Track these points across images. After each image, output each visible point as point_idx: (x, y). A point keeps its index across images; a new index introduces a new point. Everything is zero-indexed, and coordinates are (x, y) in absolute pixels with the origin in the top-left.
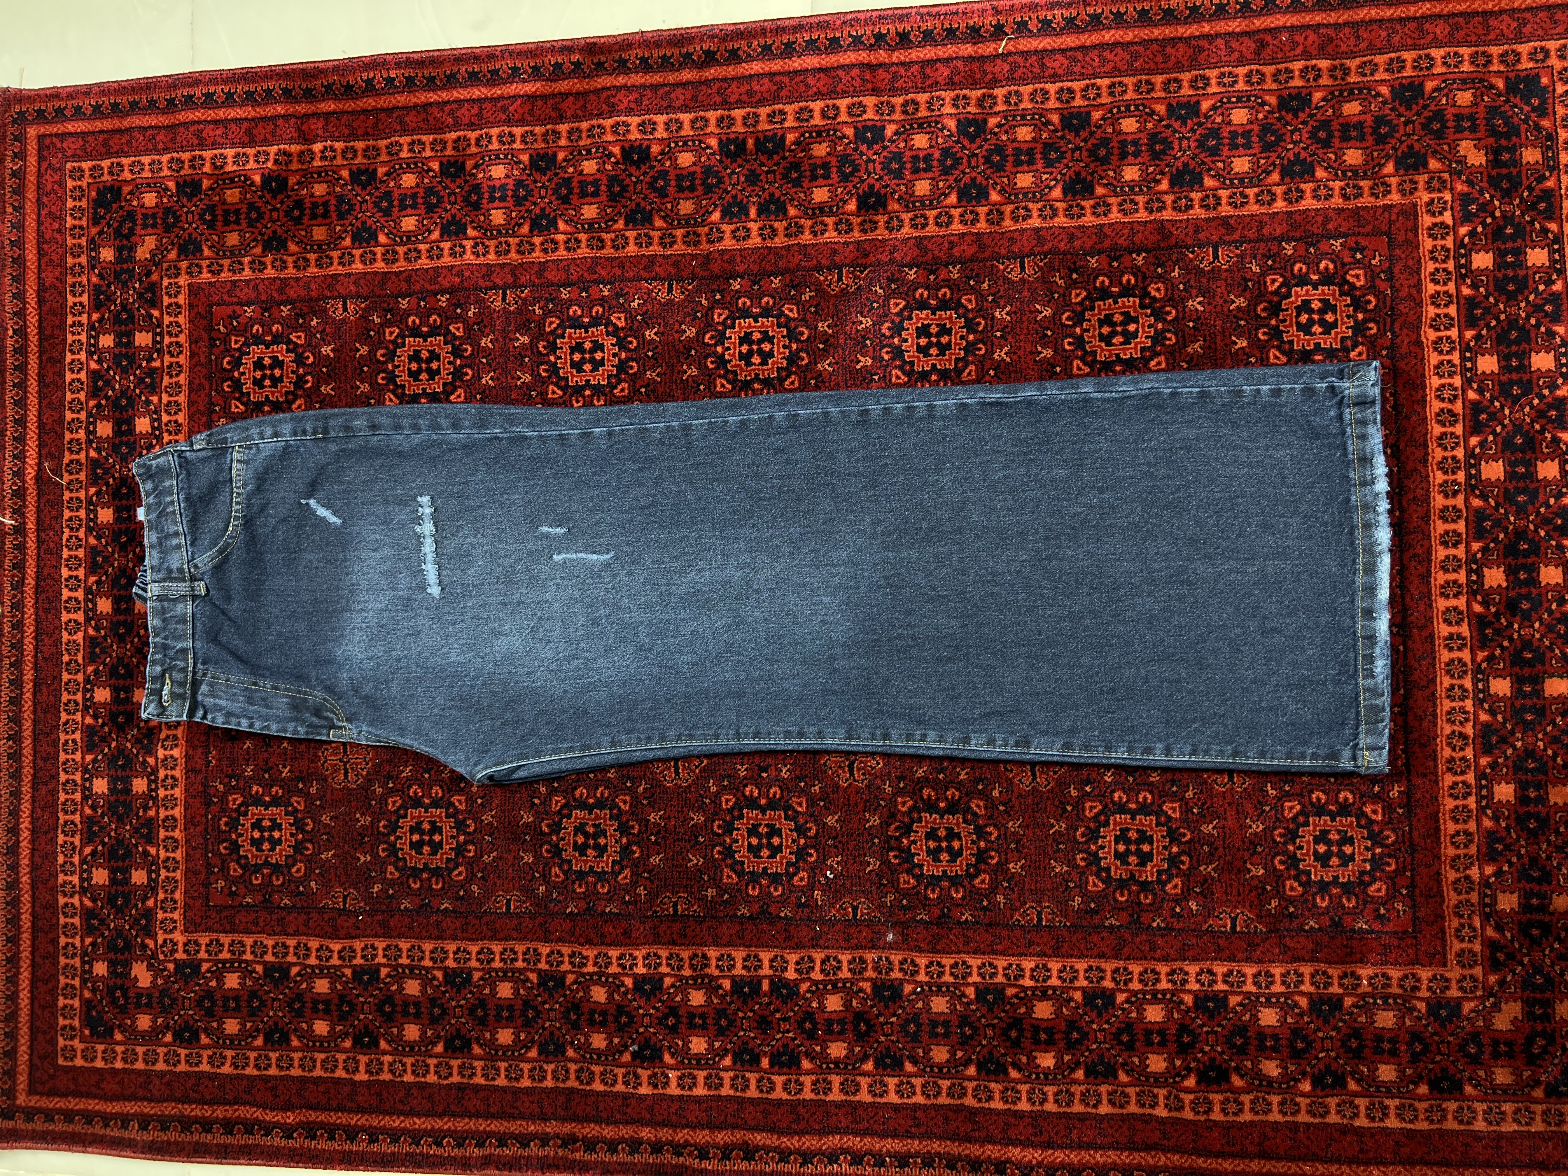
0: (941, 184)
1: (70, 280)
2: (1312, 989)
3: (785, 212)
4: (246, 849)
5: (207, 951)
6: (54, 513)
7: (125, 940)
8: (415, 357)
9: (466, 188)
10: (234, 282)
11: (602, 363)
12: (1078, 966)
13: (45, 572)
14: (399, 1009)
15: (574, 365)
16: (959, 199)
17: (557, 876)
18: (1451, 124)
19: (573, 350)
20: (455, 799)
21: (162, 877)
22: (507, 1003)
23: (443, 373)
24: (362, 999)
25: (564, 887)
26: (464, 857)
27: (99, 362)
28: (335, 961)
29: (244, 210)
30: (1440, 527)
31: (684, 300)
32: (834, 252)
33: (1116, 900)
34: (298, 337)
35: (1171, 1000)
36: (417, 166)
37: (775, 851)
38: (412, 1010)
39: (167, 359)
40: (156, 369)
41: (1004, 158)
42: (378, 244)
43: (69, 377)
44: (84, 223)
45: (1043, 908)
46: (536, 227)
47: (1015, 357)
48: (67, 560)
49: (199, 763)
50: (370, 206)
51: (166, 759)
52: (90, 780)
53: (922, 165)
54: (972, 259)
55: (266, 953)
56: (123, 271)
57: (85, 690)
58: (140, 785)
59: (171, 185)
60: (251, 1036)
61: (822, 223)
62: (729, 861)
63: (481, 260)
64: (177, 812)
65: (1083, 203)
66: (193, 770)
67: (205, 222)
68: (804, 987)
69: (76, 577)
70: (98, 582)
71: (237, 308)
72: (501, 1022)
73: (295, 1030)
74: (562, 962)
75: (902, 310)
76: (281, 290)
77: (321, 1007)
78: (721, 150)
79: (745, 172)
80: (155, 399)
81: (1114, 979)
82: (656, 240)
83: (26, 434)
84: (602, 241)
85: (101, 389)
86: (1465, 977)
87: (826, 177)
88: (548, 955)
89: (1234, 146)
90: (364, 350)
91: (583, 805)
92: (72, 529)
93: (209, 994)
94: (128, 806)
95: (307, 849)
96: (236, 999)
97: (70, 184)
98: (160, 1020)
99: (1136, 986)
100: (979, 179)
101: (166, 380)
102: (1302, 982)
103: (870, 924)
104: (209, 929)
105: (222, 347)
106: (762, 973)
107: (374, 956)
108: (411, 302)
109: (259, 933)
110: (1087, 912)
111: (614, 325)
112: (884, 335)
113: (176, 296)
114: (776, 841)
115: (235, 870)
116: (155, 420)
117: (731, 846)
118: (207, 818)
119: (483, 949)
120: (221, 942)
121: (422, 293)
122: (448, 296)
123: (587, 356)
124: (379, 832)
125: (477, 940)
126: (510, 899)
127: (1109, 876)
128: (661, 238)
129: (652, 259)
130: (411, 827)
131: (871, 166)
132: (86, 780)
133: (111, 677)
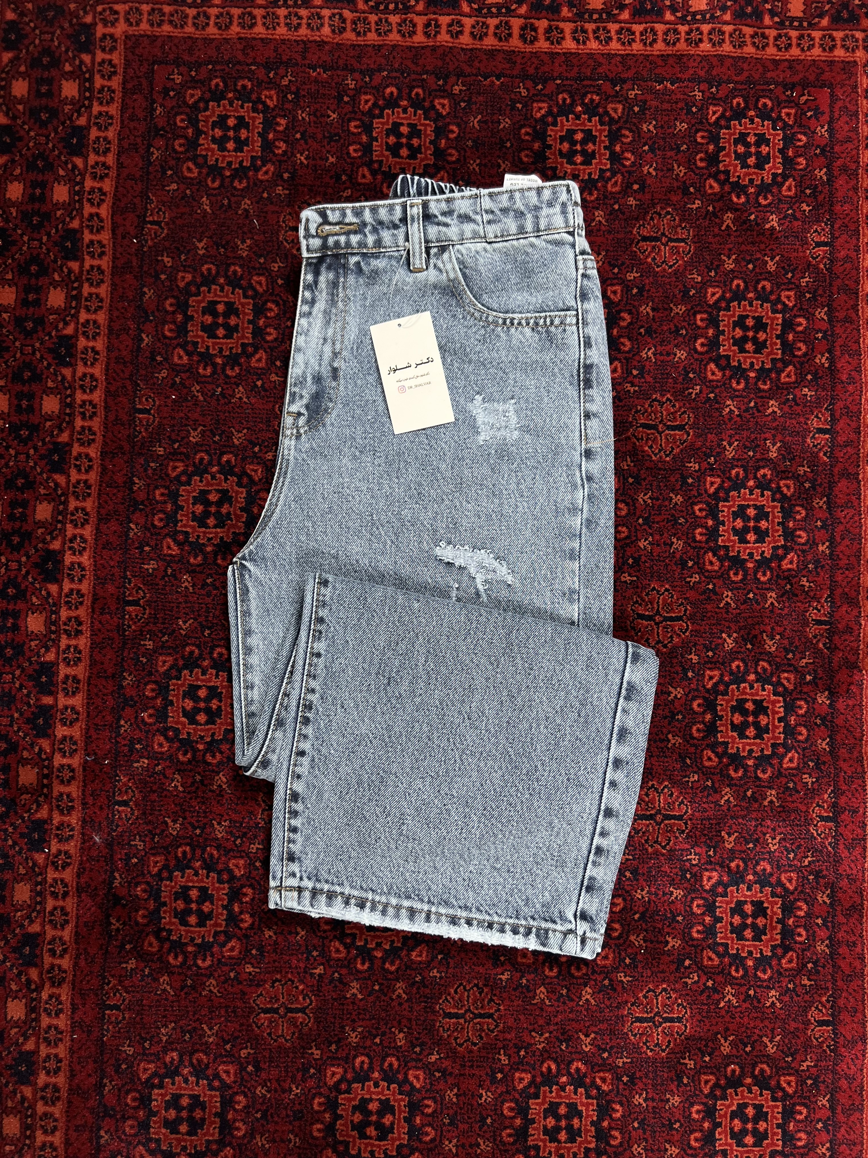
4: (215, 110)
5: (103, 61)
8: (760, 325)
10: (856, 114)
11: (743, 540)
14: (33, 281)
15: (743, 509)
17: (175, 468)
19: (759, 508)
20: (262, 355)
21: (188, 11)
22: (36, 406)
23: (741, 356)
24: (45, 239)
25: (161, 476)
26: (199, 362)
28: (88, 209)
31: (806, 637)
33: (127, 1092)
34: (789, 188)
35: (24, 1144)
37: (191, 717)
38: (31, 297)
39: (772, 33)
40: (762, 20)
45: (123, 1011)
47: (724, 1011)
49: (314, 57)
51: (320, 17)
54: (835, 967)
55: (100, 129)
60: (9, 109)
62: (181, 663)
64: (259, 29)
66: (306, 50)
68: (46, 745)
71: (826, 117)
72: (16, 398)
73: (13, 161)
74: (79, 471)
75: (783, 886)
77: (38, 191)
80: (727, 17)
81: (47, 1085)
88: (87, 455)
90: (771, 266)
93: (56, 63)
95: (213, 181)
96: (49, 94)
98: (30, 6)
99: (40, 1108)
101: (748, 31)
103: (109, 820)
104: (128, 64)
105: (784, 98)
106: (61, 695)
107: (92, 255)
108: (822, 323)
109: (122, 122)
110: (117, 1060)
111: (784, 557)
112: (758, 863)
113: (843, 46)
114: (202, 718)
115: (192, 96)
116: (704, 17)
117: (199, 666)
118: (251, 64)
119: (96, 380)
120: (114, 78)
121: (832, 335)
122: (826, 365)
123: (752, 524)
124: (229, 265)
125: (106, 375)
126: (150, 414)
127: (153, 1086)
129: (854, 602)
130: (234, 303)
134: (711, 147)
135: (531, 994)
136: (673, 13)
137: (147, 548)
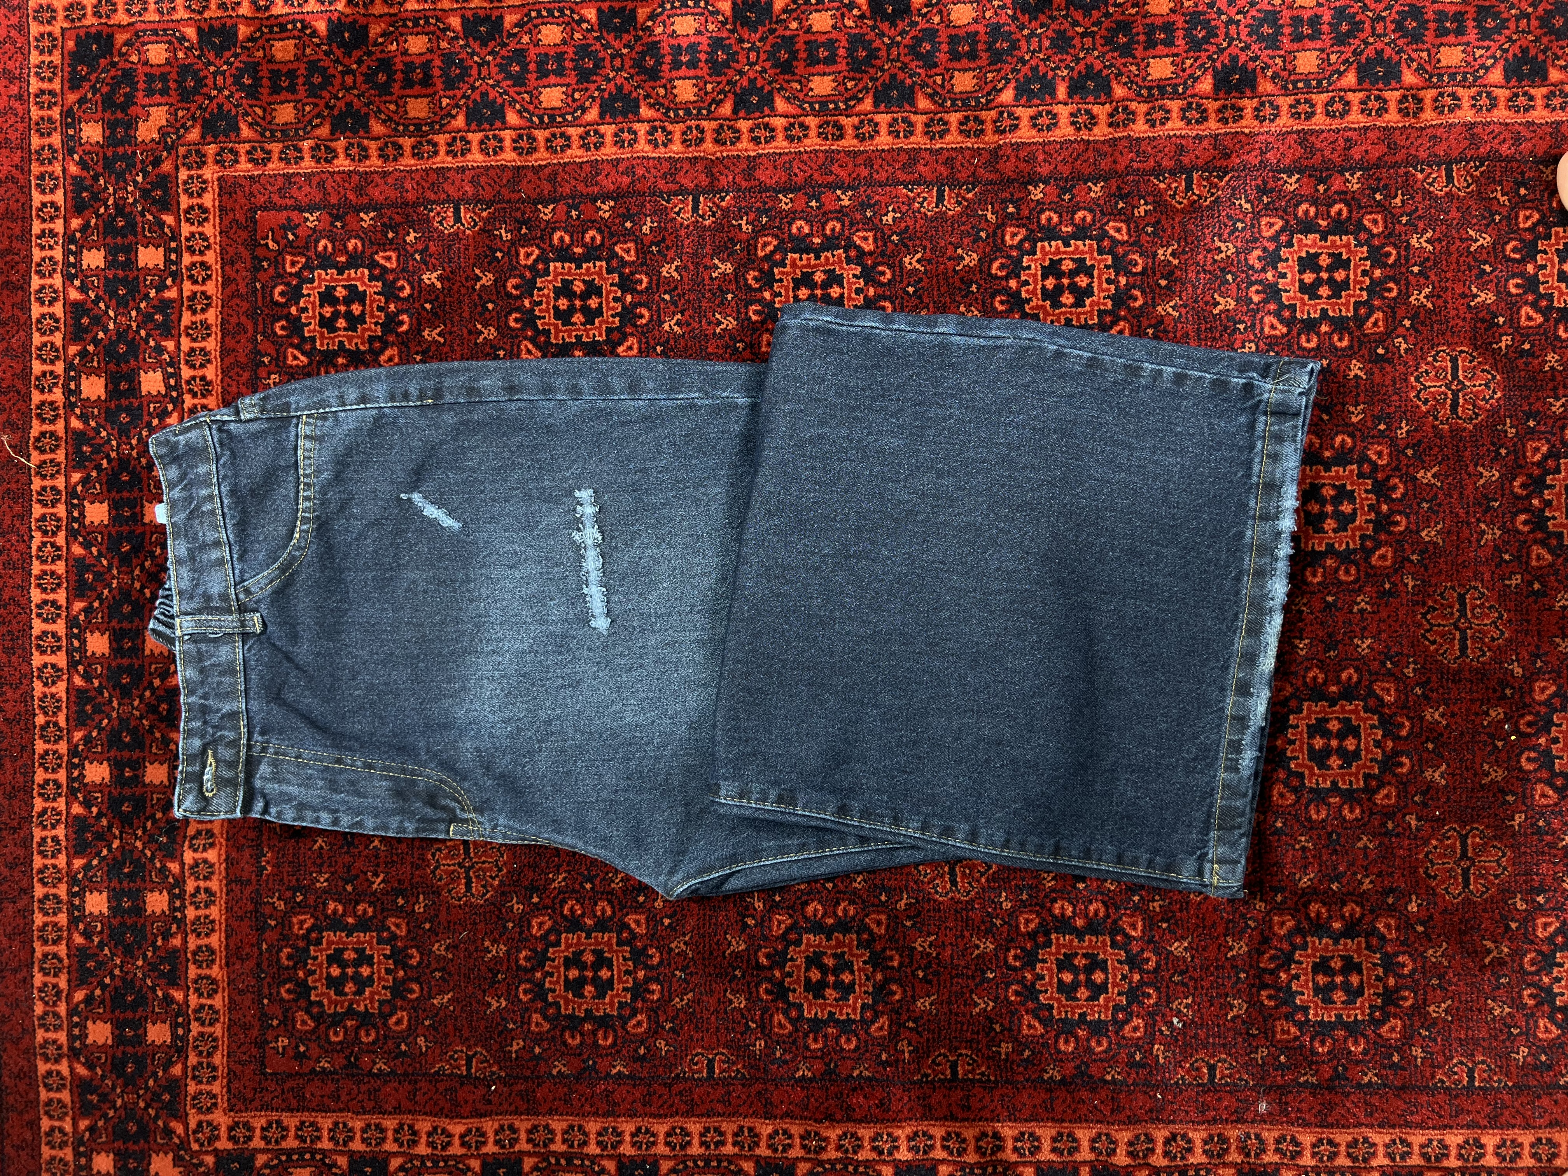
0: (1333, 58)
1: (36, 169)
3: (1109, 91)
4: (320, 993)
5: (264, 1138)
6: (17, 509)
7: (139, 1123)
8: (565, 290)
9: (638, 48)
10: (288, 176)
11: (840, 301)
12: (1521, 1140)
16: (1360, 81)
17: (781, 1026)
19: (798, 284)
20: (631, 919)
21: (194, 1033)
23: (607, 314)
25: (793, 1043)
26: (644, 1000)
27: (83, 289)
28: (456, 1149)
29: (303, 71)
31: (961, 215)
32: (1181, 149)
34: (387, 259)
36: (564, 13)
37: (1098, 990)
39: (188, 287)
40: (172, 301)
41: (1422, 24)
42: (505, 126)
43: (36, 310)
44: (56, 86)
45: (1476, 1064)
46: (741, 105)
47: (1440, 302)
48: (39, 578)
49: (247, 869)
50: (494, 70)
51: (196, 864)
52: (81, 895)
53: (1306, 30)
54: (1378, 164)
55: (351, 1139)
56: (116, 157)
57: (71, 766)
58: (157, 902)
59: (190, 32)
61: (1161, 108)
62: (1030, 1005)
63: (661, 153)
64: (215, 941)
65: (1533, 91)
66: (238, 881)
67: (242, 87)
68: (1140, 1175)
69: (54, 603)
70: (88, 610)
71: (294, 215)
74: (790, 1146)
75: (1278, 233)
76: (359, 190)
79: (1050, 33)
80: (170, 345)
82: (919, 128)
84: (841, 128)
85: (86, 330)
87: (1169, 43)
88: (770, 1137)
90: (487, 279)
91: (817, 927)
92: (45, 533)
94: (140, 931)
95: (412, 991)
97: (35, 29)
100: (1388, 52)
101: (187, 318)
103: (1234, 1090)
104: (266, 1107)
105: (271, 271)
106: (1079, 1157)
107: (514, 1141)
108: (558, 211)
109: (341, 1110)
110: (1536, 1067)
111: (858, 248)
112: (1252, 267)
113: (200, 196)
114: (1098, 977)
115: (304, 1023)
116: (171, 375)
117: (1033, 984)
118: (260, 949)
119: (674, 1128)
120: (285, 1123)
121: (574, 198)
122: (612, 203)
124: (519, 967)
125: (666, 1116)
126: (714, 1059)
128: (927, 125)
129: (914, 155)
130: (566, 959)
131: (1233, 29)
132: (75, 895)
133: (110, 747)
134: (340, 360)
135: (1431, 548)
136: (169, 415)
137: (886, 1057)
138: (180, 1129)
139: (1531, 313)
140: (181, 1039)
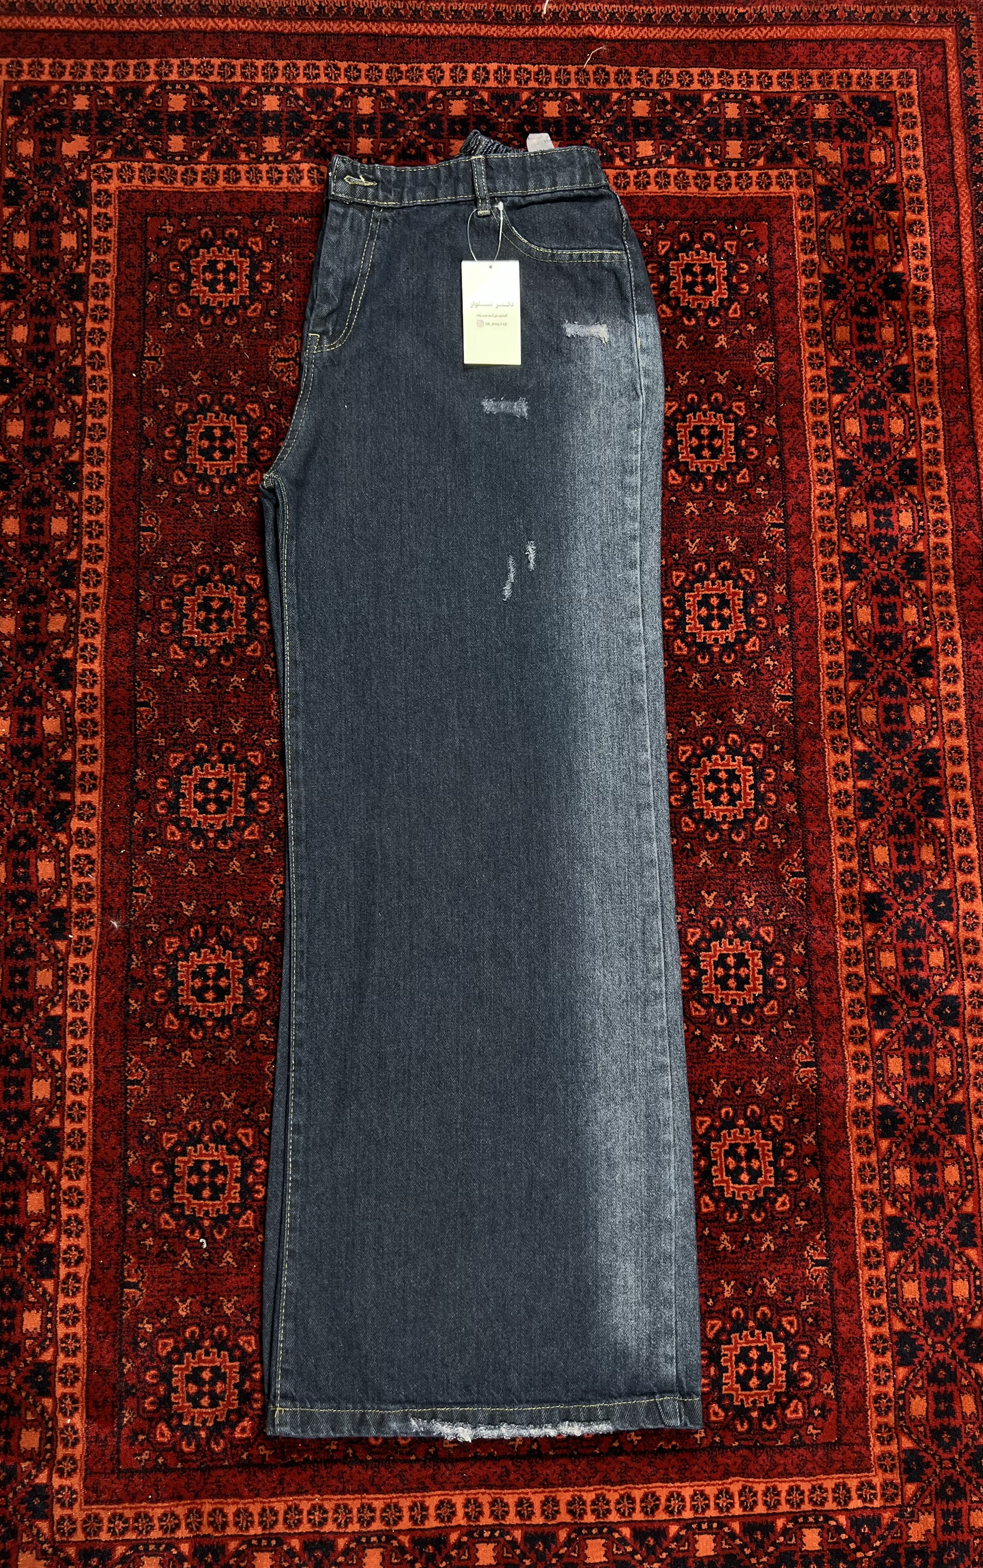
0: (892, 978)
1: (795, 73)
2: (59, 1366)
3: (863, 818)
4: (205, 256)
5: (99, 214)
6: (554, 55)
7: (111, 128)
8: (715, 433)
9: (889, 487)
10: (792, 244)
11: (708, 627)
12: (85, 1121)
13: (492, 46)
14: (40, 415)
15: (706, 597)
16: (875, 998)
17: (178, 580)
18: (951, 1506)
19: (721, 597)
21: (176, 168)
22: (46, 527)
23: (698, 462)
24: (49, 376)
25: (166, 588)
26: (197, 483)
27: (710, 103)
28: (89, 348)
29: (867, 255)
30: (537, 1499)
31: (773, 713)
32: (822, 869)
33: (152, 1162)
34: (735, 311)
35: (49, 1219)
36: (912, 435)
37: (202, 807)
38: (38, 429)
39: (713, 174)
40: (703, 163)
41: (918, 1045)
42: (832, 393)
43: (695, 71)
44: (854, 87)
45: (144, 1086)
46: (849, 559)
47: (714, 1056)
48: (505, 69)
49: (294, 207)
50: (871, 387)
51: (299, 172)
52: (277, 92)
53: (911, 959)
54: (814, 1012)
55: (98, 276)
56: (804, 128)
57: (370, 88)
58: (272, 144)
59: (893, 179)
60: (11, 260)
61: (852, 856)
62: (192, 758)
63: (814, 502)
64: (244, 183)
65: (871, 1127)
66: (287, 200)
67: (855, 213)
68: (62, 837)
69: (487, 79)
70: (482, 101)
71: (765, 247)
72: (26, 521)
73: (17, 307)
74: (88, 585)
75: (762, 939)
76: (784, 293)
77: (42, 333)
78: (927, 751)
79: (905, 776)
80: (672, 161)
81: (72, 1159)
82: (835, 684)
83: (636, 26)
84: (834, 627)
85: (682, 104)
86: (74, 1523)
87: (900, 860)
88: (95, 571)
89: (930, 1283)
90: (722, 379)
91: (251, 607)
92: (537, 74)
93: (55, 216)
94: (250, 132)
95: (206, 319)
96: (50, 245)
97: (895, 73)
98: (27, 165)
99: (65, 1183)
100: (897, 1019)
101: (691, 173)
102: (67, 1355)
103: (128, 907)
104: (122, 218)
105: (726, 231)
106: (78, 793)
107: (94, 389)
108: (771, 429)
109: (119, 269)
110: (140, 1132)
111: (747, 640)
112: (736, 920)
113: (778, 183)
114: (212, 807)
115: (183, 244)
116: (650, 161)
117: (208, 761)
118: (238, 214)
119: (102, 502)
120: (109, 229)
121: (780, 440)
122: (777, 467)
123: (715, 612)
124: (223, 394)
125: (111, 497)
126: (153, 531)
127: (177, 1154)
128: (837, 689)
129: (814, 679)
130: (229, 428)
131: (910, 906)
132: (277, 88)
133: (384, 115)
134: (662, 277)
136: (622, 159)
137: (154, 654)
138: (108, 155)
139: (705, 1125)
140: (173, 159)
